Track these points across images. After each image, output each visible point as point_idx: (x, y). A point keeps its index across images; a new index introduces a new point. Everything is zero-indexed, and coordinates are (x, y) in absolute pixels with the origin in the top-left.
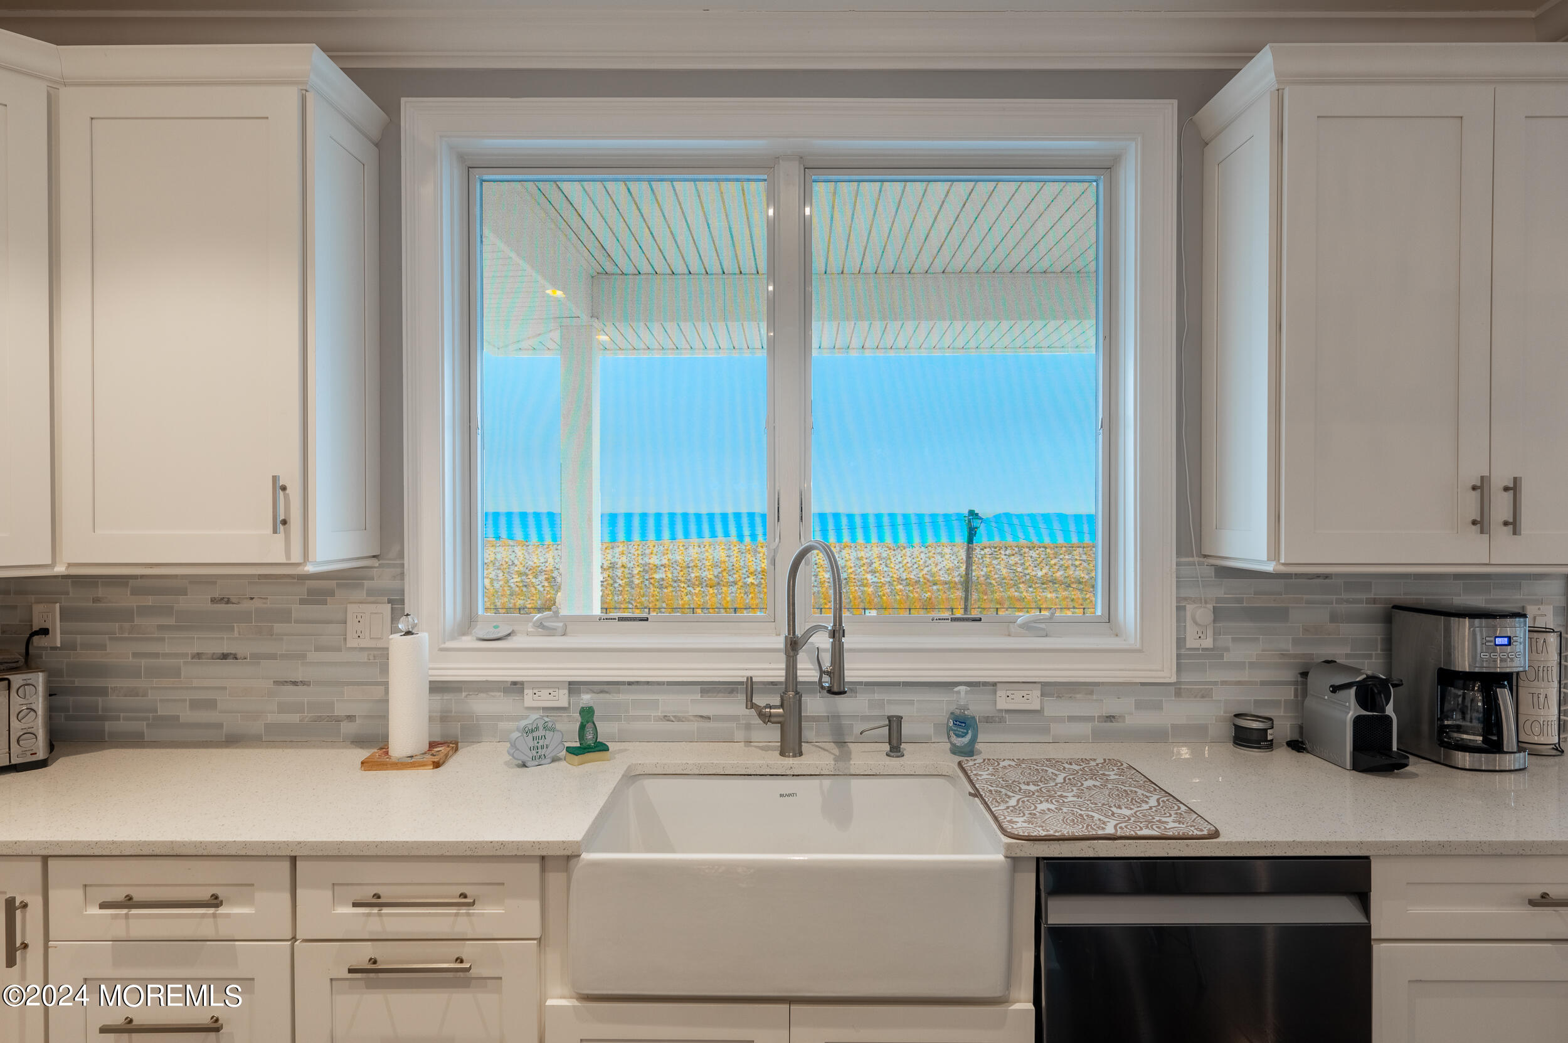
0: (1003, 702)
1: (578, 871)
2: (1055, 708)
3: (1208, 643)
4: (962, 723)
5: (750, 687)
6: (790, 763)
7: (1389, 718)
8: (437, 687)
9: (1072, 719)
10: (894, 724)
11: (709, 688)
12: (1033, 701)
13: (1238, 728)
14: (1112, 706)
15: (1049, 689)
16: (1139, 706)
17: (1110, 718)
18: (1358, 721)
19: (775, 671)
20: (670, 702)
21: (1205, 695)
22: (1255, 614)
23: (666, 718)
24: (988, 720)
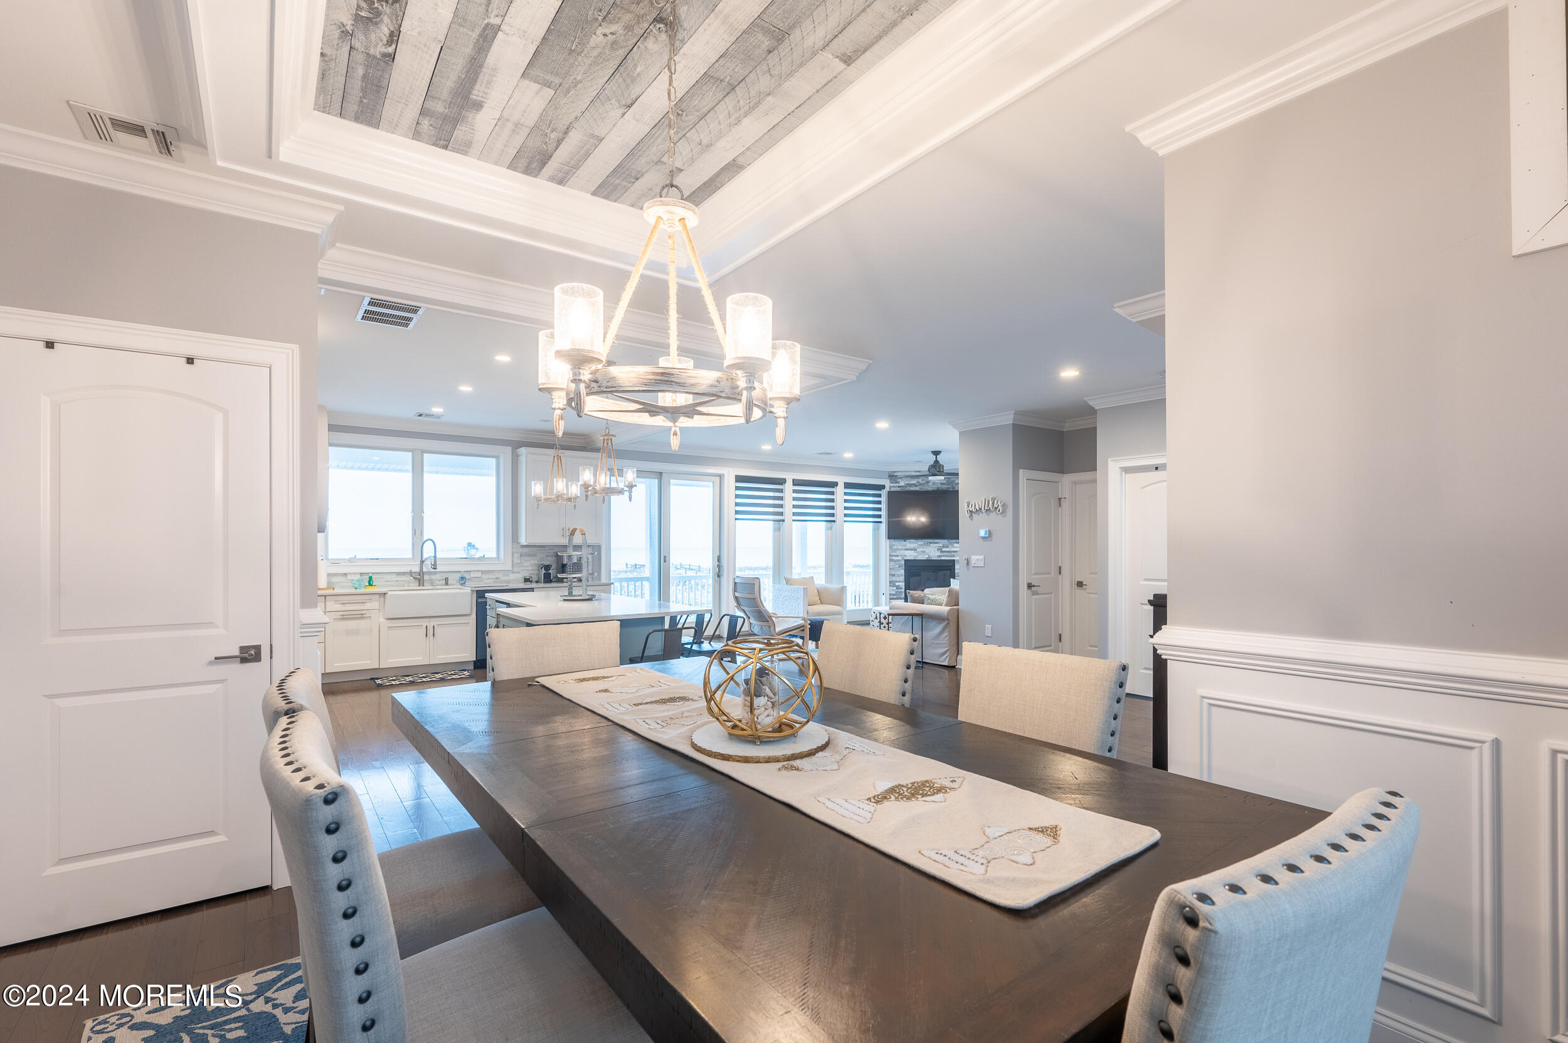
0: (473, 575)
1: (387, 596)
2: (485, 576)
3: (519, 562)
4: (462, 578)
5: (411, 573)
6: (419, 588)
7: (550, 573)
8: (329, 575)
9: (489, 579)
10: (447, 580)
11: (398, 574)
12: (479, 575)
13: (525, 579)
14: (497, 576)
15: (483, 572)
16: (504, 575)
17: (497, 578)
18: (544, 573)
19: (417, 569)
20: (388, 577)
21: (519, 572)
22: (529, 555)
23: (387, 581)
24: (469, 579)
